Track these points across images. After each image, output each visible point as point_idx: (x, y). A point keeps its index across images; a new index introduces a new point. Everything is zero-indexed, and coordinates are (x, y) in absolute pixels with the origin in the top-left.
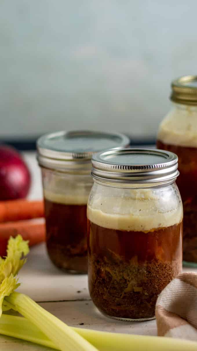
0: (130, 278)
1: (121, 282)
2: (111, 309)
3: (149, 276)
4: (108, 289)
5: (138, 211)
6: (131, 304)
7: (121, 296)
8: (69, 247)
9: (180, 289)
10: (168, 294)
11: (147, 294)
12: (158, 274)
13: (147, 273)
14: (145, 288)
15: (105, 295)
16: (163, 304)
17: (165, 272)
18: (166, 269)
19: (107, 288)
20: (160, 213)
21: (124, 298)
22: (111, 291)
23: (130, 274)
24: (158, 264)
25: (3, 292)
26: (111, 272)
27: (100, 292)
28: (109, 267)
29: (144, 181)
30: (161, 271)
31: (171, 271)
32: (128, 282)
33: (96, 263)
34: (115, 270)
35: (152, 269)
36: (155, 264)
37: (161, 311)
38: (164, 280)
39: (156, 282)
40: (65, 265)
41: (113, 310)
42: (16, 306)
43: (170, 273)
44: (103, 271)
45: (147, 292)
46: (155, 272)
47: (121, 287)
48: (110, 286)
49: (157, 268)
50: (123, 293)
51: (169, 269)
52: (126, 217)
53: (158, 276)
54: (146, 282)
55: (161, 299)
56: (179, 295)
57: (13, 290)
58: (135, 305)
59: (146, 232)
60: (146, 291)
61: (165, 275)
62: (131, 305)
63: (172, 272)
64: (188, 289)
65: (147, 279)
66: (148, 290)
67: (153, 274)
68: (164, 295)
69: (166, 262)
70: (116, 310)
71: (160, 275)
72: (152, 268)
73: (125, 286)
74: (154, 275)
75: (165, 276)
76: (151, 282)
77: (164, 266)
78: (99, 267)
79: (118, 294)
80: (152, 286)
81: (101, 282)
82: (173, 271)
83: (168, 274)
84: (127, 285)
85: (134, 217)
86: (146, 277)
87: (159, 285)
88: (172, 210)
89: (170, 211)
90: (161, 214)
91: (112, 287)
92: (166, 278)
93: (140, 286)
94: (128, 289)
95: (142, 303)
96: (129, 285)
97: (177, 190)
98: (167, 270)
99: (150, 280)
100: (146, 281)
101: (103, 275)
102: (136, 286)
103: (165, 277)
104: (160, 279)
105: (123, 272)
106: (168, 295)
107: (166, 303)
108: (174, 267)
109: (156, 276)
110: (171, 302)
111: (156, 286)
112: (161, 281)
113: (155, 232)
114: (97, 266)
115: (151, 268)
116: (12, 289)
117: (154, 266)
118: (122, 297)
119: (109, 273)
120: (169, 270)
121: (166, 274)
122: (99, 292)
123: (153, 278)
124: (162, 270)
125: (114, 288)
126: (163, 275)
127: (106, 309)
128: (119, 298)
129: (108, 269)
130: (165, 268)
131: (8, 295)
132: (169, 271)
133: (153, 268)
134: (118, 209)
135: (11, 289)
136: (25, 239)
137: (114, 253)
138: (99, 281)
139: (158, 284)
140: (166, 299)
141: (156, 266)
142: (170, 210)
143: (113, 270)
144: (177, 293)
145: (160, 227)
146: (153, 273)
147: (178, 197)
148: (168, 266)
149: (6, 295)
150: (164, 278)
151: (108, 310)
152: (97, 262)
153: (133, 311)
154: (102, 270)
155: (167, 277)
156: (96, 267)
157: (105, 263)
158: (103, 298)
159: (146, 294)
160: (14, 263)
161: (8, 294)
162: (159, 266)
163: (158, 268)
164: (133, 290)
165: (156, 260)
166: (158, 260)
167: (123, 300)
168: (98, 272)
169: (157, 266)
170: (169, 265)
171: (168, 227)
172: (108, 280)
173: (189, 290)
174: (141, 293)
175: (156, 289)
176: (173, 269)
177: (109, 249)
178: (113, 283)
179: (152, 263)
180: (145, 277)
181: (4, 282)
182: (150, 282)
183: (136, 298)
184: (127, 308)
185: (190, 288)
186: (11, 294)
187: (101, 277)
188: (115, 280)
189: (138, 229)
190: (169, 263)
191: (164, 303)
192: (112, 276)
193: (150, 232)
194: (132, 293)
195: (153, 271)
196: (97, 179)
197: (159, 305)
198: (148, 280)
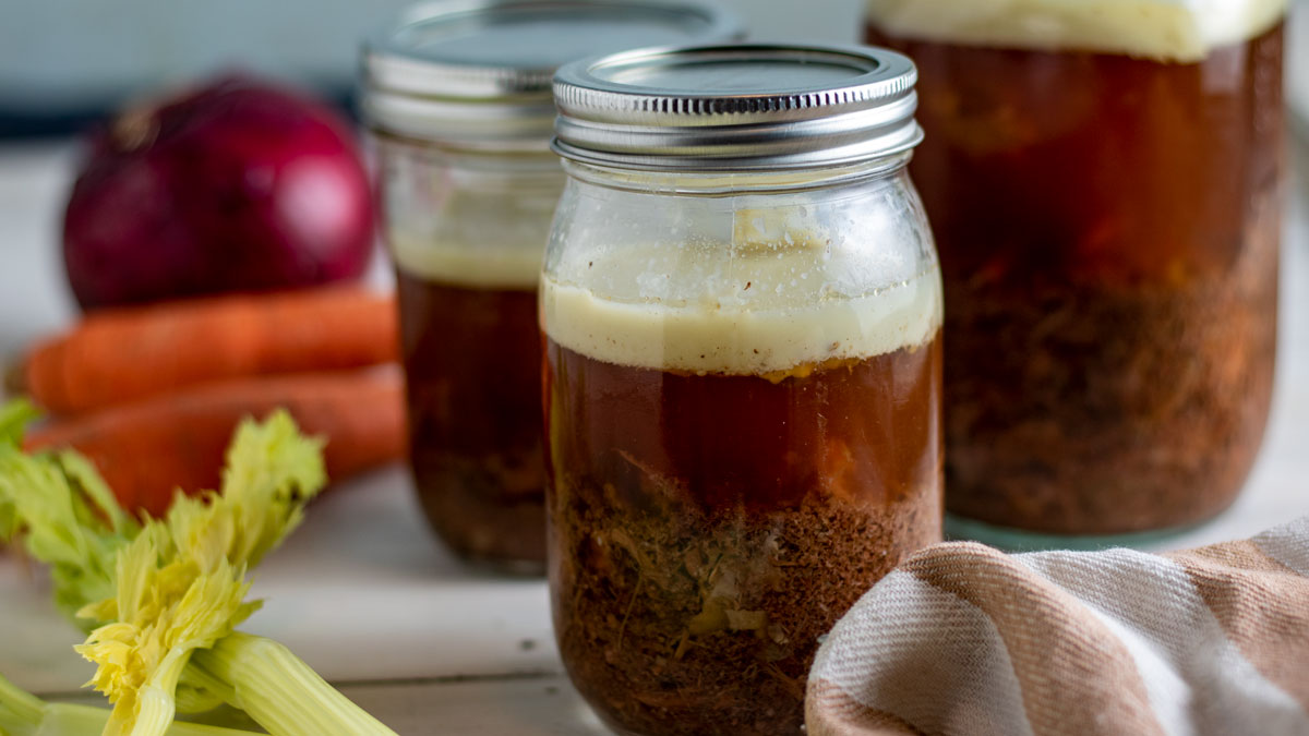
0: (711, 571)
1: (674, 590)
2: (637, 707)
3: (792, 563)
4: (625, 621)
5: (739, 288)
6: (719, 683)
7: (675, 647)
8: (494, 463)
9: (914, 615)
10: (863, 634)
11: (786, 641)
12: (831, 555)
13: (783, 552)
14: (775, 615)
15: (611, 648)
16: (841, 675)
17: (859, 549)
18: (863, 535)
19: (620, 618)
20: (837, 295)
21: (689, 655)
22: (636, 628)
23: (713, 558)
24: (831, 515)
25: (186, 632)
26: (634, 551)
27: (594, 635)
28: (626, 528)
29: (763, 161)
30: (844, 544)
31: (887, 547)
32: (704, 591)
33: (573, 514)
34: (651, 541)
35: (802, 533)
36: (816, 514)
37: (827, 703)
38: (859, 584)
39: (823, 588)
40: (482, 538)
41: (646, 708)
42: (237, 689)
43: (885, 553)
44: (604, 546)
45: (785, 633)
46: (816, 548)
47: (677, 612)
48: (630, 609)
49: (824, 529)
50: (683, 637)
51: (880, 537)
52: (693, 315)
53: (829, 565)
54: (778, 588)
55: (833, 655)
56: (909, 639)
57: (228, 625)
58: (735, 687)
59: (775, 380)
60: (778, 626)
61: (859, 561)
62: (717, 687)
63: (891, 549)
64: (947, 616)
65: (784, 575)
66: (787, 624)
67: (806, 554)
68: (847, 637)
69: (865, 506)
70: (657, 709)
71: (840, 559)
72: (802, 529)
73: (691, 607)
74: (814, 558)
75: (862, 565)
76: (803, 589)
77: (858, 522)
78: (587, 529)
79: (662, 639)
80: (805, 605)
81: (597, 591)
82: (896, 546)
83: (875, 559)
84: (702, 601)
85: (720, 313)
86: (779, 569)
87: (835, 602)
88: (887, 288)
89: (880, 291)
90: (840, 302)
91: (639, 610)
92: (865, 573)
93: (751, 605)
94: (704, 621)
95: (763, 677)
96: (708, 603)
97: (912, 205)
98: (867, 538)
99: (797, 579)
100: (781, 585)
101: (604, 562)
102: (737, 607)
103: (860, 571)
104: (841, 579)
105: (681, 550)
106: (862, 639)
107: (851, 669)
108: (901, 527)
109: (824, 564)
110: (873, 666)
111: (822, 606)
112: (842, 587)
113: (815, 377)
114: (578, 523)
115: (799, 530)
116: (224, 620)
117: (810, 521)
118: (680, 653)
119: (625, 552)
120: (880, 542)
121: (866, 556)
122: (587, 635)
123: (808, 574)
124: (850, 539)
125: (648, 615)
126: (851, 559)
127: (618, 705)
128: (666, 656)
129: (621, 537)
130: (861, 531)
131: (209, 645)
132: (881, 546)
133: (806, 531)
134: (655, 282)
135: (219, 619)
136: (306, 428)
137: (643, 467)
138: (586, 586)
139: (832, 599)
140: (850, 655)
141: (820, 521)
142: (881, 285)
143: (641, 537)
144: (901, 631)
145: (835, 359)
146: (807, 551)
147: (916, 233)
148: (875, 523)
149: (200, 644)
150: (856, 573)
151: (625, 708)
152: (580, 507)
153: (726, 712)
154: (600, 541)
155: (870, 570)
156: (575, 528)
157: (609, 512)
158: (603, 657)
159: (780, 639)
160: (244, 521)
161: (207, 640)
162: (835, 522)
163: (831, 532)
164: (726, 621)
165: (823, 499)
166: (831, 495)
167: (686, 665)
168: (584, 551)
169: (826, 522)
170: (879, 521)
171: (873, 360)
172: (622, 584)
173: (951, 619)
174: (760, 635)
175: (823, 618)
176: (894, 537)
177: (623, 454)
178: (645, 596)
179: (806, 509)
180: (775, 566)
181: (195, 592)
182: (798, 591)
183: (740, 656)
184: (700, 700)
185: (959, 612)
186: (218, 644)
187: (593, 571)
188: (651, 582)
189: (740, 364)
190: (876, 512)
191: (842, 670)
192: (637, 566)
193: (791, 379)
194: (720, 633)
195: (809, 541)
196: (572, 160)
197: (822, 681)
198: (787, 583)
